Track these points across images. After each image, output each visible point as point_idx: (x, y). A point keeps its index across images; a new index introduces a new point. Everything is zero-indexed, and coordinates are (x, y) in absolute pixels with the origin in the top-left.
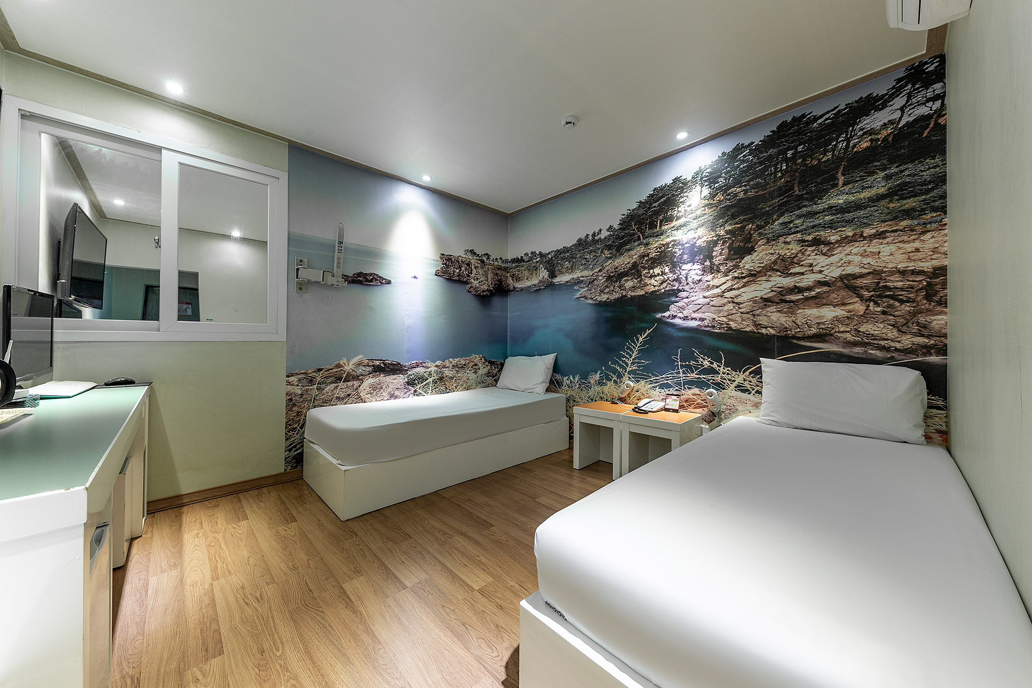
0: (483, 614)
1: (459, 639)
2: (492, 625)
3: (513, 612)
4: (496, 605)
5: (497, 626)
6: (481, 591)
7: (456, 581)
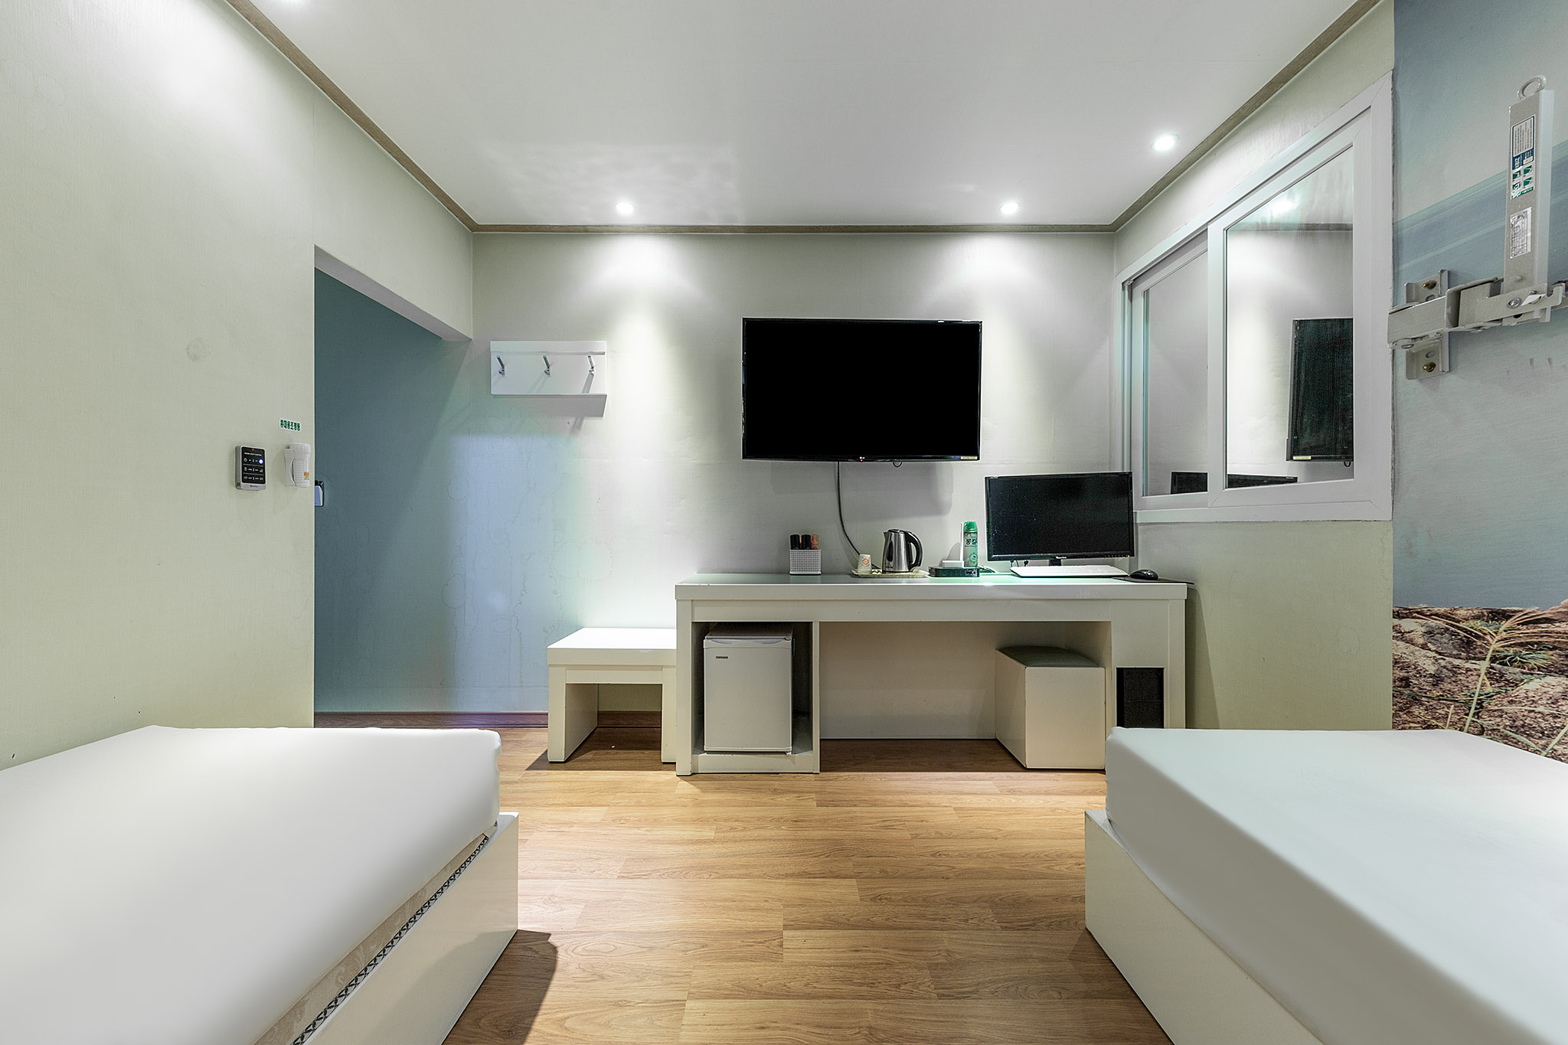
0: (637, 977)
1: (639, 932)
2: (611, 974)
3: (594, 1012)
4: (629, 1002)
5: (602, 978)
6: (680, 1004)
7: (736, 988)
